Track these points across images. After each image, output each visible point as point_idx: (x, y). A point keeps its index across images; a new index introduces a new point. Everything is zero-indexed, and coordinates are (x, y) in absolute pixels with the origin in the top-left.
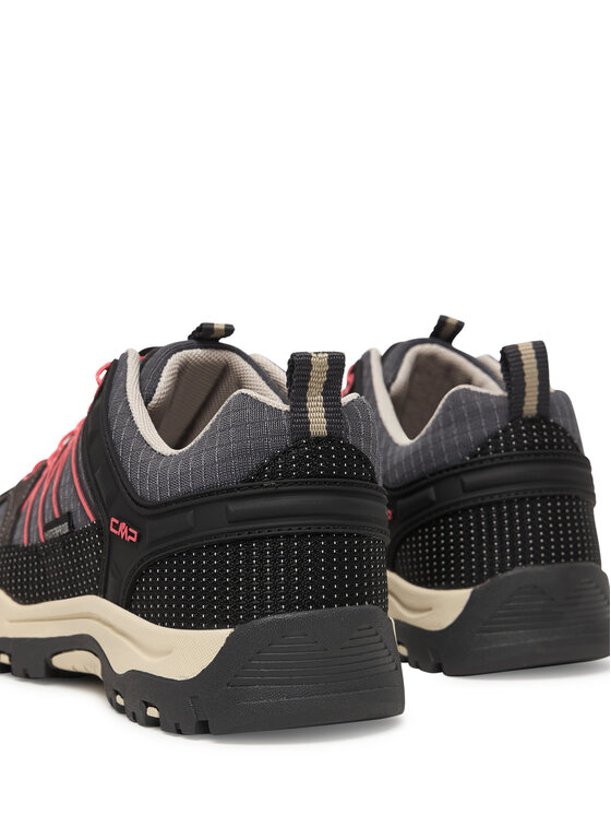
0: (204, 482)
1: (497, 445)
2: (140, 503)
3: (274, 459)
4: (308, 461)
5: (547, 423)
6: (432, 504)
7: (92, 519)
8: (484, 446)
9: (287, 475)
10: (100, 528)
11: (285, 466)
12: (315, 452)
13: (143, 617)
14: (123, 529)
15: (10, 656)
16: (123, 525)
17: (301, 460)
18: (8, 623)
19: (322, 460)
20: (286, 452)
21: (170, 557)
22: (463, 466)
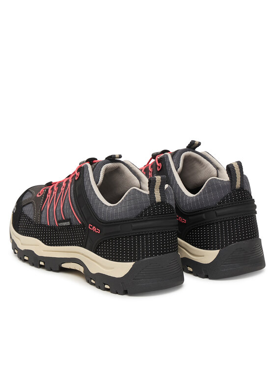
0: (124, 217)
1: (227, 200)
2: (100, 221)
3: (146, 210)
4: (156, 210)
5: (243, 190)
6: (204, 220)
7: (80, 223)
8: (223, 200)
9: (150, 215)
10: (83, 226)
11: (149, 212)
12: (158, 207)
13: (101, 256)
14: (94, 228)
15: (44, 263)
16: (94, 227)
17: (154, 210)
18: (42, 252)
19: (160, 210)
20: (149, 208)
21: (112, 239)
22: (216, 207)
